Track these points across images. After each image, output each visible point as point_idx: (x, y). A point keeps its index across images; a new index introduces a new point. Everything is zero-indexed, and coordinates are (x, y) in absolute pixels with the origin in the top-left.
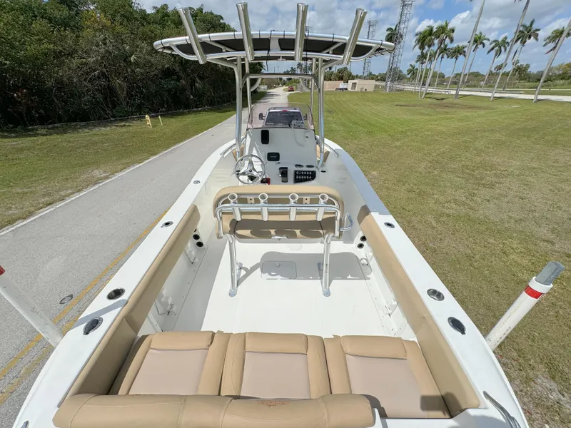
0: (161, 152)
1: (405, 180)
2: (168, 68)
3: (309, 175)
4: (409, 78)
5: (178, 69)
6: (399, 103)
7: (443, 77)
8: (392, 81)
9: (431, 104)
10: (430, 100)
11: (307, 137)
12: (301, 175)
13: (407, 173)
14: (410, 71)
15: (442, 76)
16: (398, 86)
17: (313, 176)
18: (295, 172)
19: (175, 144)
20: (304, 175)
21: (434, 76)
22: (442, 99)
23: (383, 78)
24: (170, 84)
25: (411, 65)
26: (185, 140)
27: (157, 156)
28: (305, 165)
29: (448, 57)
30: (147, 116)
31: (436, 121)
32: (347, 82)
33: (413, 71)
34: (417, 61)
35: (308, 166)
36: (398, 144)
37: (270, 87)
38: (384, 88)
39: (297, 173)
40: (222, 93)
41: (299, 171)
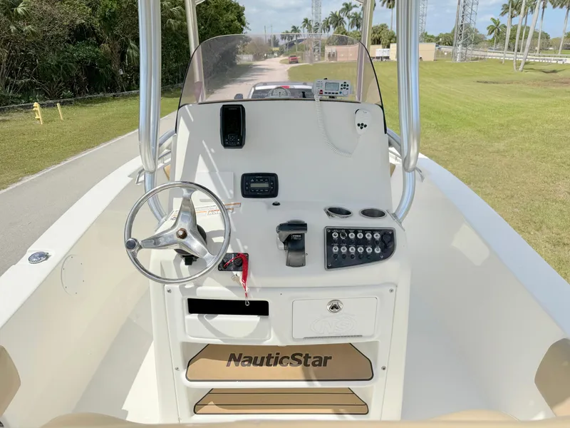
0: (47, 167)
1: (537, 219)
2: (81, 26)
3: (374, 243)
4: (490, 41)
5: (97, 25)
6: (479, 79)
7: (547, 37)
8: (465, 45)
9: (535, 80)
10: (533, 73)
11: (362, 126)
12: (349, 243)
13: (537, 204)
14: (491, 30)
15: (545, 36)
16: (475, 53)
17: (385, 244)
18: (329, 232)
19: (76, 152)
20: (357, 243)
21: (535, 36)
22: (554, 71)
23: (448, 41)
24: (83, 51)
25: (493, 19)
26: (98, 144)
27: (37, 175)
28: (355, 209)
29: (554, 7)
30: (36, 104)
31: (556, 106)
32: (388, 47)
33: (496, 29)
34: (503, 14)
35: (369, 213)
36: (501, 146)
37: (258, 57)
38: (452, 55)
39: (335, 236)
40: (174, 65)
41: (339, 230)
